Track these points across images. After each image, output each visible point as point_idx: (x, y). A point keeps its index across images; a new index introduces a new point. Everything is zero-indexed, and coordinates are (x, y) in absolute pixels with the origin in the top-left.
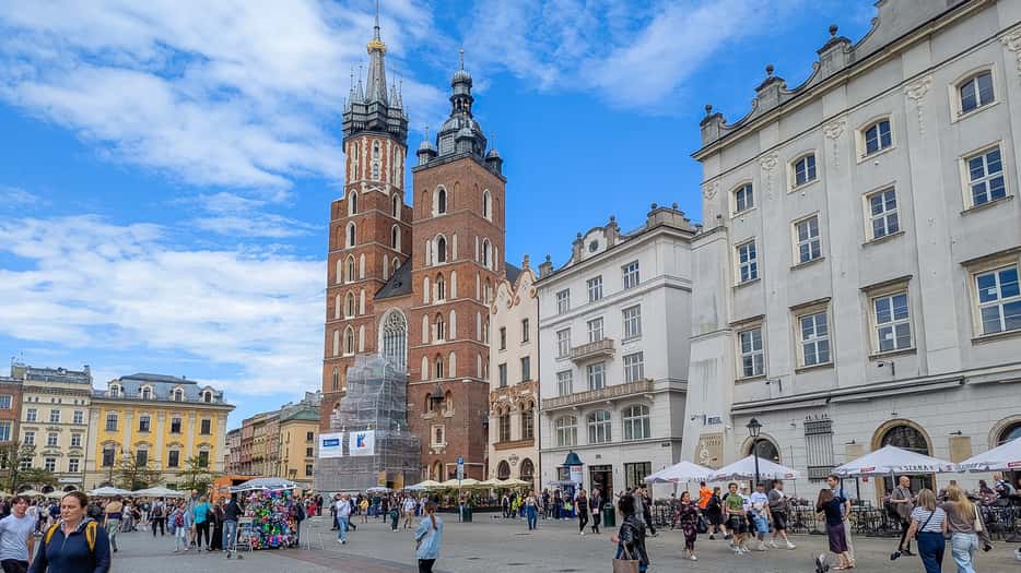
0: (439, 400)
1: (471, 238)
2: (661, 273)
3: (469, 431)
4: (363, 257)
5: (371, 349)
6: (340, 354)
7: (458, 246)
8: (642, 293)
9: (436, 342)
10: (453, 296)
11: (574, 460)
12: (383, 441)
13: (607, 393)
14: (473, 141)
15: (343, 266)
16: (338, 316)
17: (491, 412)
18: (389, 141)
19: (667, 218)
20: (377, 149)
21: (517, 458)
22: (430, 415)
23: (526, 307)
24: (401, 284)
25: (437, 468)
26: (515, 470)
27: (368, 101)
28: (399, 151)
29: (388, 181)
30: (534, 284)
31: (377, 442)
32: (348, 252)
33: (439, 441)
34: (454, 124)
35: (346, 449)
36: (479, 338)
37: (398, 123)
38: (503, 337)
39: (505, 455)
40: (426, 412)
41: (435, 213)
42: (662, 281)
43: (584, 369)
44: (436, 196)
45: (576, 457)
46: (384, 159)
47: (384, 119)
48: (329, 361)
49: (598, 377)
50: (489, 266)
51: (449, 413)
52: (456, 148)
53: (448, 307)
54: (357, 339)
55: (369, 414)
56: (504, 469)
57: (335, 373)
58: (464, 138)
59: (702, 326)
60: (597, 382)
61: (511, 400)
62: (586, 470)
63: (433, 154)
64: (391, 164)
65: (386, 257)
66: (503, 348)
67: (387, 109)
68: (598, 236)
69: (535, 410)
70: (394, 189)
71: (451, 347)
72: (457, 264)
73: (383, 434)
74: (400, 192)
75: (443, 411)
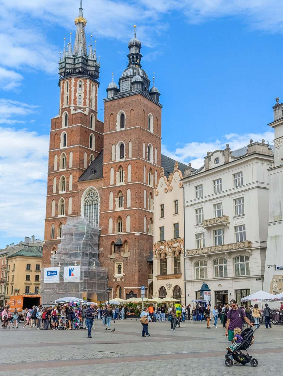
0: (120, 246)
1: (140, 144)
2: (255, 180)
3: (139, 266)
4: (71, 154)
5: (76, 213)
6: (56, 216)
7: (133, 149)
8: (245, 191)
9: (118, 209)
10: (129, 180)
11: (205, 288)
12: (85, 272)
13: (225, 248)
14: (142, 83)
15: (59, 160)
16: (54, 191)
17: (155, 256)
18: (88, 81)
19: (258, 149)
20: (80, 86)
21: (171, 285)
22: (114, 256)
23: (177, 193)
24: (95, 171)
25: (118, 291)
26: (170, 292)
27: (75, 55)
28: (94, 87)
29: (88, 106)
30: (181, 180)
31: (81, 273)
32: (62, 151)
33: (119, 272)
34: (130, 72)
35: (61, 277)
36: (145, 207)
37: (94, 69)
38: (162, 210)
39: (163, 283)
40: (111, 254)
41: (118, 128)
42: (256, 185)
43: (212, 232)
44: (118, 118)
45: (207, 286)
46: (85, 92)
47: (85, 67)
48: (49, 220)
49: (220, 238)
50: (152, 161)
51: (126, 255)
52: (131, 88)
53: (126, 187)
54: (67, 206)
55: (75, 255)
56: (163, 292)
57: (53, 227)
58: (136, 82)
59: (274, 216)
60: (219, 240)
61: (167, 249)
62: (212, 293)
63: (116, 91)
64: (90, 95)
65: (86, 154)
66: (162, 217)
67: (87, 60)
68: (220, 155)
69: (182, 255)
70: (91, 111)
71: (127, 213)
72: (132, 160)
73: (85, 268)
74: (95, 112)
75: (122, 253)
